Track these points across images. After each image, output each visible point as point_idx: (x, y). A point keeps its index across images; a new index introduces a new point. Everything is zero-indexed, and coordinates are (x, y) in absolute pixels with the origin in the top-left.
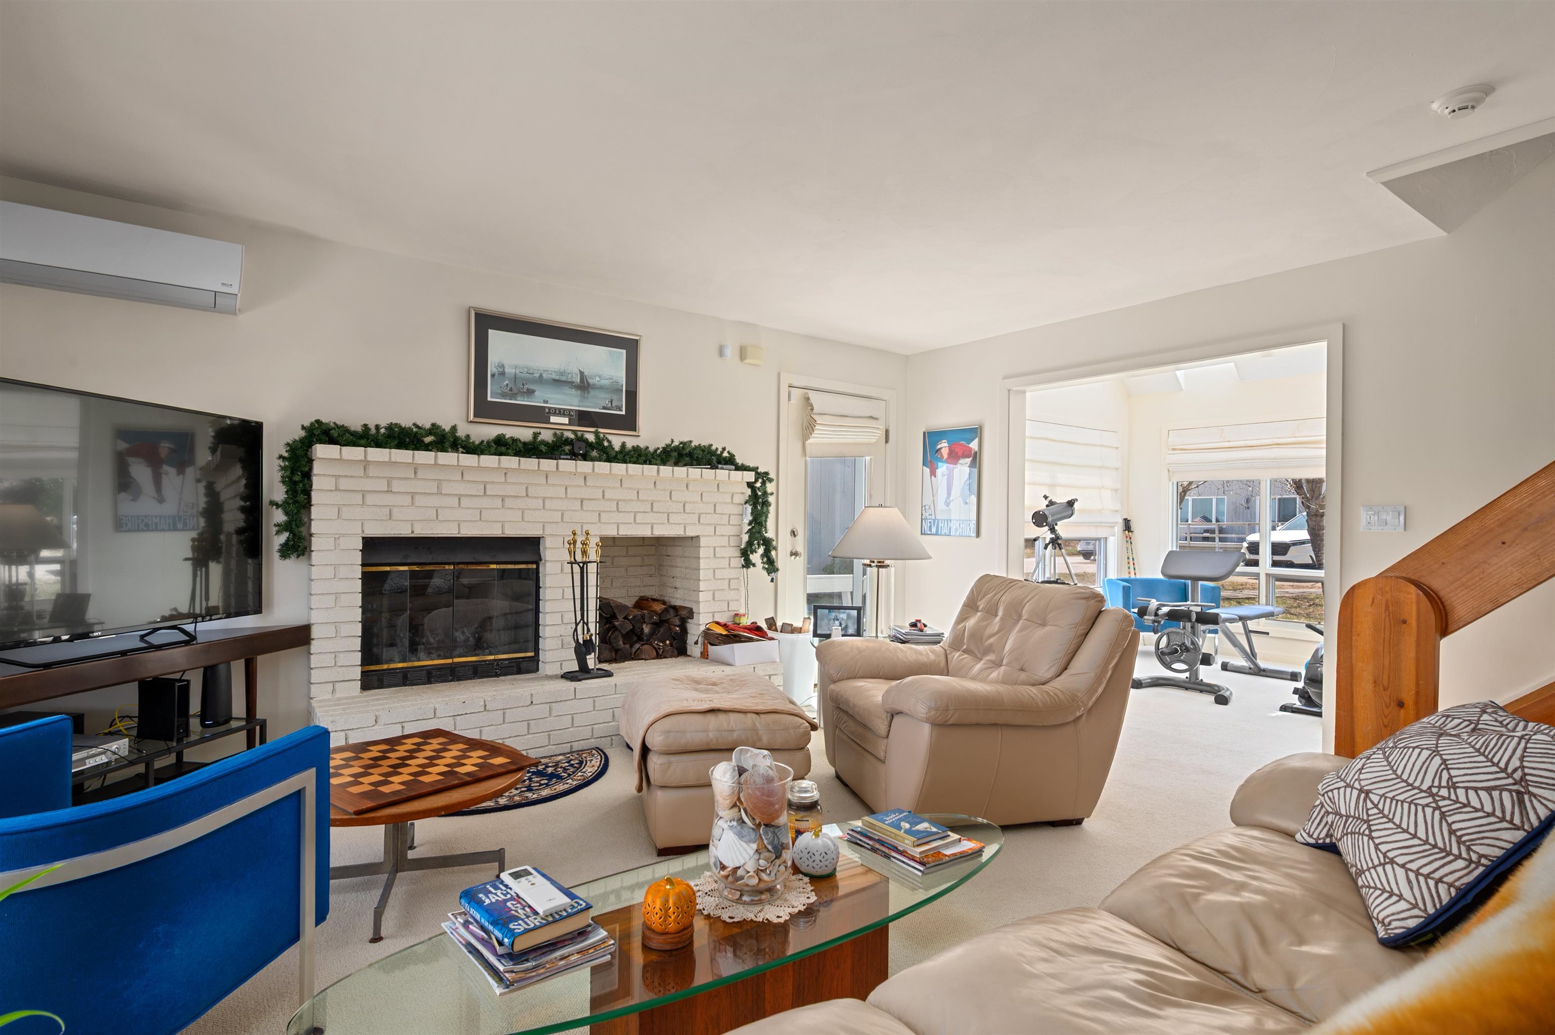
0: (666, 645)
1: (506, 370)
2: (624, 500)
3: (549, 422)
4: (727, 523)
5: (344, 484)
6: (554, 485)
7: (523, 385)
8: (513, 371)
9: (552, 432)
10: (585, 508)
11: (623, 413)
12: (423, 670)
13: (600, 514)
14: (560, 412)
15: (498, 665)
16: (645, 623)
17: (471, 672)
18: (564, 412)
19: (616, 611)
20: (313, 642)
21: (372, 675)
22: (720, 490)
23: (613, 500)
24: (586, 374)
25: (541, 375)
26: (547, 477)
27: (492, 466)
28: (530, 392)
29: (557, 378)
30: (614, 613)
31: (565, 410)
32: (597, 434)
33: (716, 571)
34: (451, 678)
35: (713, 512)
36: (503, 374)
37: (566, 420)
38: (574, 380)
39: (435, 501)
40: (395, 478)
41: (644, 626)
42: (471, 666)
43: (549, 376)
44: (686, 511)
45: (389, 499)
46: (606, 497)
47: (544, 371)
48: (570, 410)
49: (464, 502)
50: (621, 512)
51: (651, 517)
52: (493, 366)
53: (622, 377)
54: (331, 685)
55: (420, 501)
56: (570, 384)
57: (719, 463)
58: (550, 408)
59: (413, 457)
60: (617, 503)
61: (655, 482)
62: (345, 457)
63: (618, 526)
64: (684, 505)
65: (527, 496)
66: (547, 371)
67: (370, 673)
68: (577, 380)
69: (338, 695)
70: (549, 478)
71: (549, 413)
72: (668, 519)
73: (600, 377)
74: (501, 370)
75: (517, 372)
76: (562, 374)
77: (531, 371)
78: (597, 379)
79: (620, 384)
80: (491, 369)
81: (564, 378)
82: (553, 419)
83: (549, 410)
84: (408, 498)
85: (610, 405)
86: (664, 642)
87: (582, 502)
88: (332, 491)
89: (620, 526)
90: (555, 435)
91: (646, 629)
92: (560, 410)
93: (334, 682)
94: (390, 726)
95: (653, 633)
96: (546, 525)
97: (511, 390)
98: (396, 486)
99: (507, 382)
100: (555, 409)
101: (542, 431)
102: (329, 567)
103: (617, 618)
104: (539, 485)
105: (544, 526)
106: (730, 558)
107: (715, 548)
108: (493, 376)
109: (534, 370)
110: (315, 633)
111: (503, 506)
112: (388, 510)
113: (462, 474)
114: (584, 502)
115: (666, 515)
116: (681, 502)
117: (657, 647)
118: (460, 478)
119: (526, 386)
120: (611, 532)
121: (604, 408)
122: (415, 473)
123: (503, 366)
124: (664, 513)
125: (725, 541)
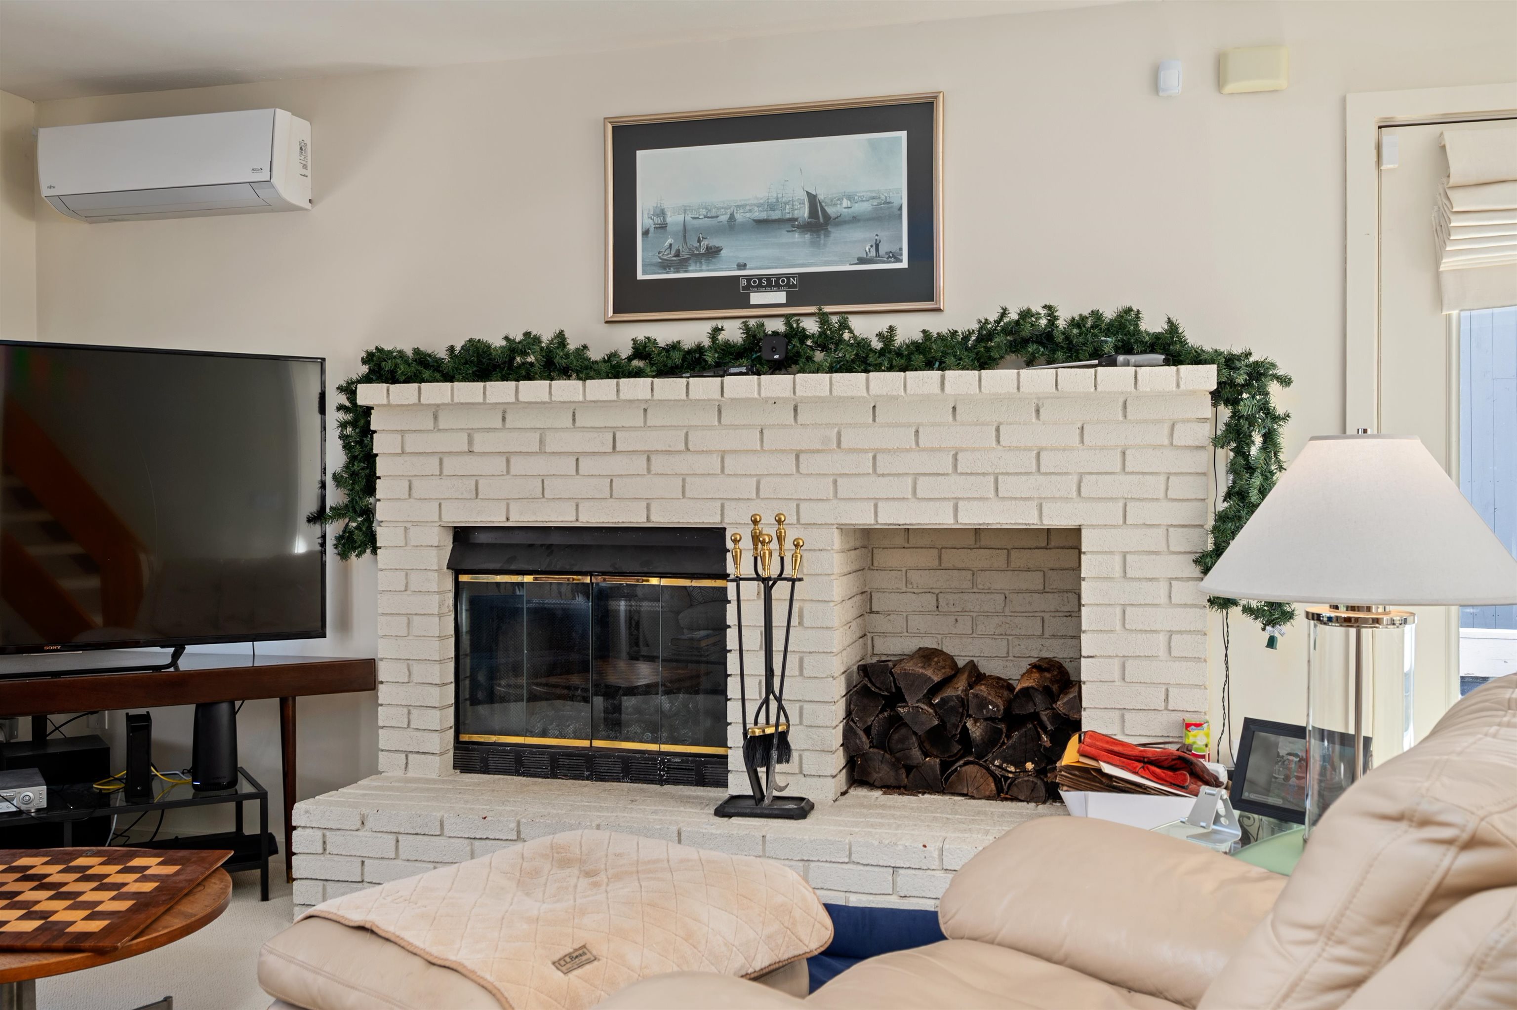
0: (1025, 771)
1: (669, 220)
2: (889, 451)
3: (747, 305)
4: (1161, 495)
5: (413, 443)
6: (736, 427)
7: (699, 241)
8: (681, 218)
9: (738, 323)
10: (803, 470)
11: (904, 264)
12: (543, 754)
13: (835, 482)
14: (769, 283)
15: (662, 761)
16: (970, 716)
17: (618, 768)
18: (777, 282)
19: (902, 685)
20: (381, 687)
21: (474, 750)
22: (1129, 416)
23: (865, 451)
24: (821, 197)
25: (732, 217)
26: (720, 411)
27: (605, 398)
28: (713, 253)
29: (763, 216)
30: (898, 689)
31: (778, 277)
32: (823, 319)
33: (1129, 610)
34: (587, 773)
35: (1118, 468)
36: (662, 227)
37: (780, 297)
38: (796, 214)
39: (539, 465)
40: (479, 430)
41: (969, 724)
42: (619, 757)
43: (748, 215)
44: (1043, 469)
45: (473, 465)
46: (844, 445)
47: (738, 207)
48: (788, 276)
49: (586, 465)
50: (883, 475)
51: (954, 486)
52: (646, 216)
53: (899, 191)
54: (403, 756)
55: (518, 465)
56: (790, 223)
57: (1127, 349)
58: (749, 278)
59: (484, 393)
60: (874, 458)
61: (954, 408)
62: (394, 400)
63: (876, 506)
64: (1038, 454)
65: (688, 449)
66: (744, 206)
67: (471, 747)
68: (804, 213)
69: (411, 774)
70: (723, 414)
71: (748, 287)
72: (997, 490)
73: (850, 198)
74: (658, 220)
75: (688, 219)
76: (772, 207)
77: (713, 213)
78: (846, 203)
79: (896, 204)
80: (643, 220)
81: (776, 215)
82: (756, 298)
83: (749, 280)
84: (501, 462)
85: (873, 253)
86: (1020, 764)
87: (797, 457)
88: (397, 454)
89: (880, 504)
90: (747, 329)
91: (976, 730)
92: (769, 278)
93: (407, 753)
94: (379, 835)
95: (992, 740)
96: (727, 504)
97: (677, 255)
98: (481, 443)
99: (670, 241)
100: (760, 278)
101: (726, 324)
102: (398, 572)
103: (904, 700)
104: (710, 428)
105: (723, 506)
106: (1170, 580)
107: (1124, 555)
108: (646, 233)
109: (719, 209)
110: (384, 672)
111: (649, 470)
112: (473, 483)
113: (574, 415)
114: (802, 457)
115: (992, 479)
116: (1029, 449)
117: (998, 772)
118: (569, 423)
119: (704, 243)
120: (864, 518)
121: (861, 261)
122: (504, 419)
123: (662, 213)
124: (984, 474)
125: (1154, 539)
